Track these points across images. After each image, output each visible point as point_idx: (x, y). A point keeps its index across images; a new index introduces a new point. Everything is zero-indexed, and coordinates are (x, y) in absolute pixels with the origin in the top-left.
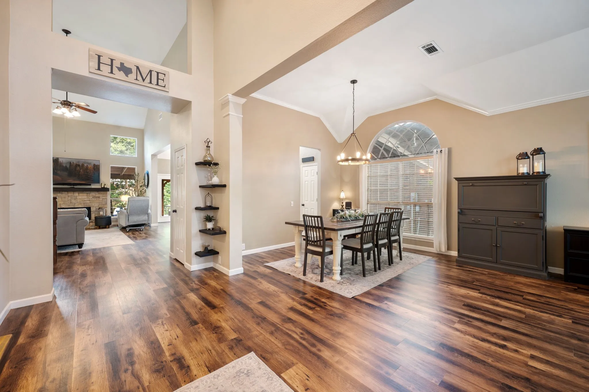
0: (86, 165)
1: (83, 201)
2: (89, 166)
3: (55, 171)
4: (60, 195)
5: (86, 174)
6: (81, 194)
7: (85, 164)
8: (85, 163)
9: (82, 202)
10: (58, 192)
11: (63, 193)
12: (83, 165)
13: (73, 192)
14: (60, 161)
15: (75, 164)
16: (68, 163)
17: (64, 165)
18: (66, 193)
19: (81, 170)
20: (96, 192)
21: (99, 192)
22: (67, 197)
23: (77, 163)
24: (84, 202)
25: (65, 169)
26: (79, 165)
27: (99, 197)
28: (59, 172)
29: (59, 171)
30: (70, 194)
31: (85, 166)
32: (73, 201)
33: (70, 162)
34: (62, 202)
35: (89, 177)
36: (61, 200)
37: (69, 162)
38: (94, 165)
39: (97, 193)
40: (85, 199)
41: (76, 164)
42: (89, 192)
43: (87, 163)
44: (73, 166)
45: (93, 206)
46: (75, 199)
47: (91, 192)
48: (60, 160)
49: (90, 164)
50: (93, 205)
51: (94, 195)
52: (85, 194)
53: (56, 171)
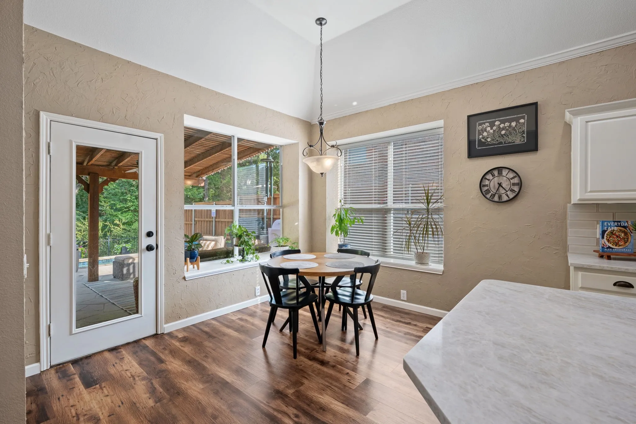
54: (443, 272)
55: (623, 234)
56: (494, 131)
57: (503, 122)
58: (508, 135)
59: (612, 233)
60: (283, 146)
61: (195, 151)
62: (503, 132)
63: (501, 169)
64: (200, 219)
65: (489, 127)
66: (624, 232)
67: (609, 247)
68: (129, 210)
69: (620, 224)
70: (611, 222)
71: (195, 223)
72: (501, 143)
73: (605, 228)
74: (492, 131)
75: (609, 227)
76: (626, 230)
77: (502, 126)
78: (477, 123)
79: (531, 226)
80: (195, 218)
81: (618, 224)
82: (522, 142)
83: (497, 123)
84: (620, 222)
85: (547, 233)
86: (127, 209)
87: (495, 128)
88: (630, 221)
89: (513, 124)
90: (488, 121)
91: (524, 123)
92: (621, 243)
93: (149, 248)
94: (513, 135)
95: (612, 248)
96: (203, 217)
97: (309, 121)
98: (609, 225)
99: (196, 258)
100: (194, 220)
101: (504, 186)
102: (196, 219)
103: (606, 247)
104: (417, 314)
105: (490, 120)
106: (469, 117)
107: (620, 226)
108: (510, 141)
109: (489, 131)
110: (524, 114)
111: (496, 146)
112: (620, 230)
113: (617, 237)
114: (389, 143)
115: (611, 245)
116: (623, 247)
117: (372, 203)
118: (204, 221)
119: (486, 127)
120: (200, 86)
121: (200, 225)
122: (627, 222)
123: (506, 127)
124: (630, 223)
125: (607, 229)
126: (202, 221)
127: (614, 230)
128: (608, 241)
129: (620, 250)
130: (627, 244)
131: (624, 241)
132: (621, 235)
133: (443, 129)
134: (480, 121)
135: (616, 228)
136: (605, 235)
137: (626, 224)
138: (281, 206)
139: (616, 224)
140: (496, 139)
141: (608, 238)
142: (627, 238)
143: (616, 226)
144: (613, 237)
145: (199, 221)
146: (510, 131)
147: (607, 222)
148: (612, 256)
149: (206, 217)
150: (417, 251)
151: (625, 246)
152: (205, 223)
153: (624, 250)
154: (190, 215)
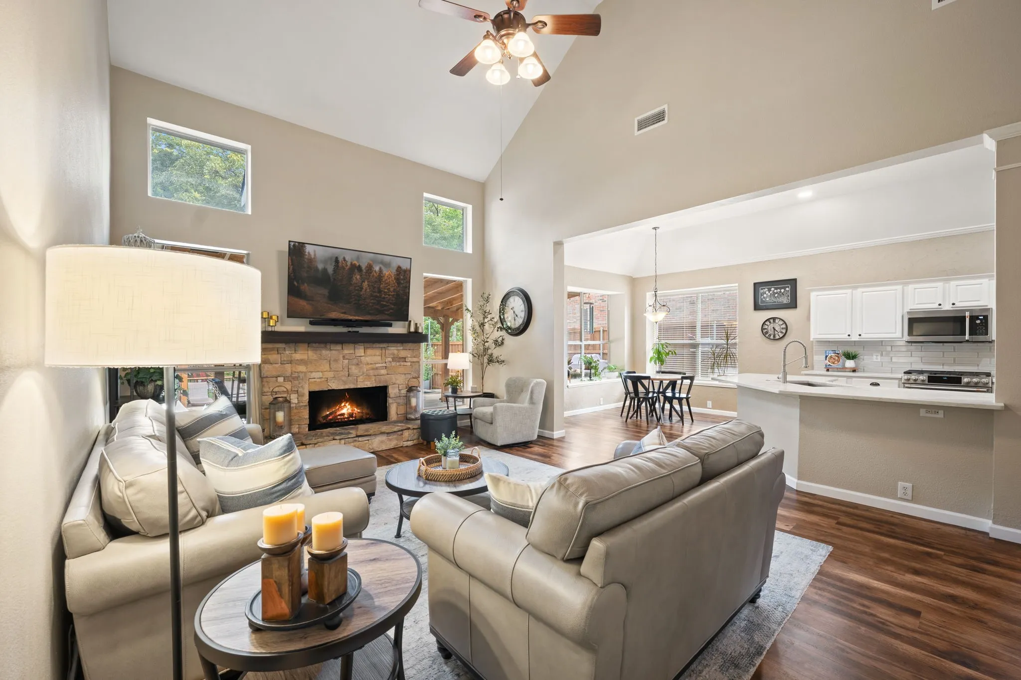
0: (377, 268)
1: (373, 369)
2: (386, 272)
3: (295, 283)
4: (328, 352)
5: (376, 296)
6: (369, 352)
7: (374, 267)
8: (375, 261)
9: (371, 372)
10: (322, 345)
11: (333, 347)
12: (370, 267)
13: (352, 346)
14: (309, 253)
15: (349, 264)
16: (331, 258)
17: (320, 266)
18: (339, 347)
19: (365, 284)
20: (399, 345)
21: (404, 344)
22: (342, 359)
23: (353, 263)
24: (376, 372)
25: (322, 279)
26: (359, 266)
27: (404, 359)
28: (305, 288)
29: (306, 285)
30: (348, 350)
31: (375, 271)
32: (354, 370)
33: (337, 258)
34: (331, 374)
35: (385, 306)
36: (329, 369)
37: (334, 259)
38: (399, 268)
39: (402, 348)
40: (377, 365)
41: (351, 263)
42: (384, 345)
43: (382, 263)
44: (344, 269)
45: (394, 384)
46: (358, 364)
47: (390, 344)
48: (309, 249)
49: (387, 265)
50: (394, 381)
51: (396, 352)
52: (378, 352)
53: (298, 283)
56: (771, 294)
57: (776, 289)
67: (829, 365)
77: (775, 291)
87: (771, 292)
89: (783, 290)
115: (830, 364)
128: (829, 361)
135: (833, 354)
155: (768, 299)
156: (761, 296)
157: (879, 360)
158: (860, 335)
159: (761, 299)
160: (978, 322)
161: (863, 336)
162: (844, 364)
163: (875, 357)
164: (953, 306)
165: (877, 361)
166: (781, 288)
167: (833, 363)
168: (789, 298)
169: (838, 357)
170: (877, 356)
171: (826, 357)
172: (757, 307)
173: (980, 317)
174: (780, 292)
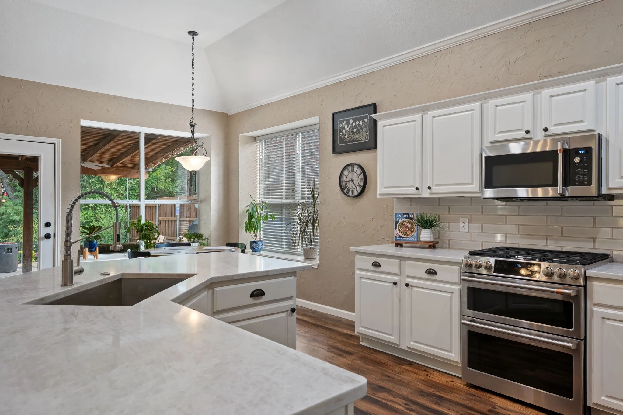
54: (319, 266)
55: (410, 225)
56: (349, 128)
57: (355, 121)
58: (357, 133)
59: (402, 224)
60: (200, 138)
61: (127, 143)
62: (355, 130)
63: (353, 165)
64: (164, 218)
65: (346, 124)
66: (410, 223)
67: (400, 237)
68: (89, 207)
69: (408, 216)
70: (401, 214)
71: (159, 223)
72: (353, 141)
73: (397, 220)
74: (348, 129)
75: (400, 219)
76: (412, 221)
77: (354, 124)
78: (339, 121)
79: (373, 219)
80: (159, 216)
81: (406, 216)
82: (366, 140)
83: (351, 121)
84: (408, 214)
85: (382, 226)
86: (87, 207)
87: (350, 126)
88: (415, 214)
89: (361, 123)
90: (346, 119)
91: (367, 122)
92: (409, 233)
93: (47, 236)
94: (361, 133)
95: (402, 237)
96: (167, 215)
97: (225, 112)
98: (400, 217)
99: (94, 248)
100: (158, 219)
101: (355, 182)
102: (160, 218)
103: (397, 236)
104: (305, 309)
105: (347, 119)
106: (333, 115)
107: (408, 218)
108: (359, 138)
109: (346, 129)
110: (367, 114)
111: (350, 143)
112: (408, 221)
113: (406, 227)
114: (296, 134)
115: (401, 235)
116: (411, 236)
117: (283, 198)
118: (169, 220)
119: (344, 125)
120: (97, 93)
121: (164, 225)
122: (413, 214)
123: (356, 125)
124: (415, 215)
125: (399, 220)
126: (166, 220)
127: (403, 222)
128: (400, 231)
129: (408, 239)
130: (413, 233)
131: (411, 230)
132: (409, 226)
133: (318, 126)
134: (340, 119)
135: (405, 220)
136: (398, 226)
137: (412, 216)
138: (198, 201)
139: (405, 216)
140: (350, 136)
141: (400, 228)
142: (413, 229)
143: (405, 218)
144: (403, 227)
145: (163, 220)
146: (359, 129)
147: (399, 214)
148: (404, 245)
149: (170, 216)
150: (307, 247)
151: (411, 235)
152: (170, 222)
153: (411, 239)
154: (154, 214)
155: (346, 137)
156: (340, 133)
157: (466, 230)
158: (429, 188)
159: (340, 137)
160: (577, 160)
161: (435, 189)
162: (419, 235)
163: (462, 225)
164: (547, 133)
165: (464, 230)
166: (359, 120)
167: (405, 234)
168: (368, 134)
169: (412, 224)
170: (464, 222)
171: (396, 223)
172: (336, 151)
173: (580, 152)
174: (359, 125)
